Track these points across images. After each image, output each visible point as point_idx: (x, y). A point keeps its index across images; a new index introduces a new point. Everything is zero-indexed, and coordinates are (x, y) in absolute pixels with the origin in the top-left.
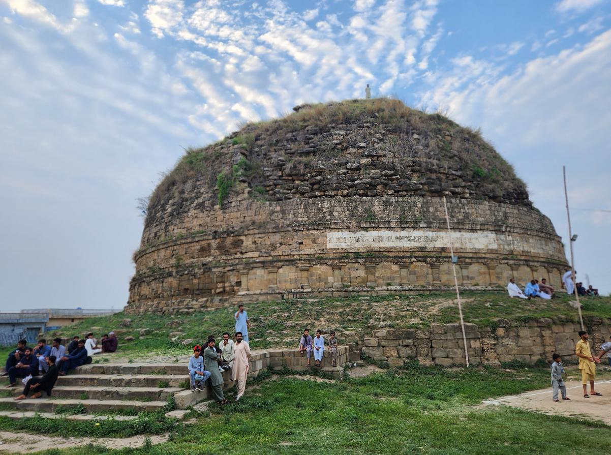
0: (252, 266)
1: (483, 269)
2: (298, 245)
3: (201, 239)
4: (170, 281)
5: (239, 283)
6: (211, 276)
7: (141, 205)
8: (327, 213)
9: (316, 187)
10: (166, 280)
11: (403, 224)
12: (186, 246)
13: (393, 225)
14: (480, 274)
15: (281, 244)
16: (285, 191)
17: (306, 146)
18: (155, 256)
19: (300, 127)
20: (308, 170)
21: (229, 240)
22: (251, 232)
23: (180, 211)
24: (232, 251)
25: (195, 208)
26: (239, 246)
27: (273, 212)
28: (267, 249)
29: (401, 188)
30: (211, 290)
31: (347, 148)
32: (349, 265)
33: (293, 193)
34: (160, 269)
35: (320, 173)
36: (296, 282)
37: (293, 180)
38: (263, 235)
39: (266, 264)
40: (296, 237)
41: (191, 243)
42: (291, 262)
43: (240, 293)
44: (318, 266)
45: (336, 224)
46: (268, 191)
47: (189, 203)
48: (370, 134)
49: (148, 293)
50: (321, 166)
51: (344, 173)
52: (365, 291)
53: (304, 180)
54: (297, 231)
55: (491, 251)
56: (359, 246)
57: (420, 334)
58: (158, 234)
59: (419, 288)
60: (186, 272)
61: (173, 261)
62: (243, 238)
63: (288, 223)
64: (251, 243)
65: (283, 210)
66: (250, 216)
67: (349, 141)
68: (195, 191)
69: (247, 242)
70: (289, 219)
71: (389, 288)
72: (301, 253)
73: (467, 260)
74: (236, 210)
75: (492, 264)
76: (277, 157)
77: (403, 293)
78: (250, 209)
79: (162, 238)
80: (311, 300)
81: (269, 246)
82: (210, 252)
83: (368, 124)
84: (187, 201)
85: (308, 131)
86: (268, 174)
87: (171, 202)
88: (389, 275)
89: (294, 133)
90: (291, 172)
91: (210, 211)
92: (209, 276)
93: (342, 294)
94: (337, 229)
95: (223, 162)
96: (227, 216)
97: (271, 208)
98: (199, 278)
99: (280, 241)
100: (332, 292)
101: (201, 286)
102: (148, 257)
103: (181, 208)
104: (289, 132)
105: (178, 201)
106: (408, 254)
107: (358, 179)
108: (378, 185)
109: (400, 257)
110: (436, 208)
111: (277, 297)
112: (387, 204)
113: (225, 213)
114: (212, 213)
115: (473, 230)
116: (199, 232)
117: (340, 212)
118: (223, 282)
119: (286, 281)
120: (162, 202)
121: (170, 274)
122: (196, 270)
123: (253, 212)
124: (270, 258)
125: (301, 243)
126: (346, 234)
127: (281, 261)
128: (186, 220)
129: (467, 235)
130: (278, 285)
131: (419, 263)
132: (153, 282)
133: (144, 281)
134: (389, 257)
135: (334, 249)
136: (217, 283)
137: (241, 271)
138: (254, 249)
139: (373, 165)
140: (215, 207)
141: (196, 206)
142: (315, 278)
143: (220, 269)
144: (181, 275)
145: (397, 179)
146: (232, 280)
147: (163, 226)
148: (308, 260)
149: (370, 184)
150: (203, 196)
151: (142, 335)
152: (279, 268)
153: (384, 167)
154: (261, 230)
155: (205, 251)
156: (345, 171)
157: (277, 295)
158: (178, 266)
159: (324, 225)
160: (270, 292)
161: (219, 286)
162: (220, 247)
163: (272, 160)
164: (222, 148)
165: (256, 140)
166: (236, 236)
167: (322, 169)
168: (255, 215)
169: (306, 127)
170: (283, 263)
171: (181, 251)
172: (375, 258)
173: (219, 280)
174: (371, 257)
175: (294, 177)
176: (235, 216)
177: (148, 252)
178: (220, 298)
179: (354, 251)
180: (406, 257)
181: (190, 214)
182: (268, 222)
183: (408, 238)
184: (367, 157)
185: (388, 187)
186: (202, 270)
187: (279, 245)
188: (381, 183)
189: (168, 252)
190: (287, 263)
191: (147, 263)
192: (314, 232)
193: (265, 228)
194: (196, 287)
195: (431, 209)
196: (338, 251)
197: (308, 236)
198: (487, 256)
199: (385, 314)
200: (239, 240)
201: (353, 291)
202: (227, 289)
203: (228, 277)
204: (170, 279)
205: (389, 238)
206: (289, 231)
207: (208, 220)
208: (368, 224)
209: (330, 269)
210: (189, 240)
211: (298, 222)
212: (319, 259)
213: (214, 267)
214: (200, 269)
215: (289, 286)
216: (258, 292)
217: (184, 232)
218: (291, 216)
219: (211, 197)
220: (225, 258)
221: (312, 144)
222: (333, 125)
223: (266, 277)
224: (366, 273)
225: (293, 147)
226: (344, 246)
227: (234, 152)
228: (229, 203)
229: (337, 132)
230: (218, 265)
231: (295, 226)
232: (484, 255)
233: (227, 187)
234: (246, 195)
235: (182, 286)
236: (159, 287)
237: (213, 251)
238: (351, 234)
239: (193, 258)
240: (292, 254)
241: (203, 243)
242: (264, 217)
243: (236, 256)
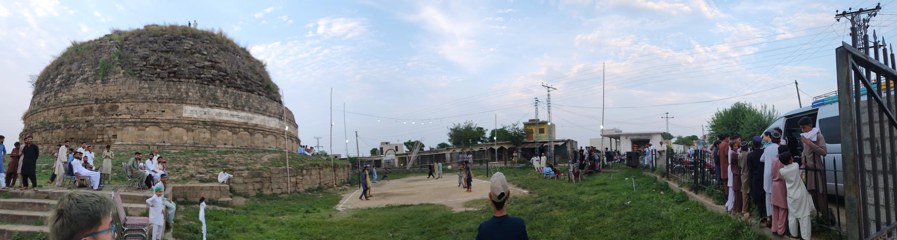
0: (126, 124)
1: (274, 139)
2: (161, 112)
3: (86, 103)
4: (58, 132)
5: (115, 136)
6: (93, 130)
7: (31, 80)
8: (184, 93)
9: (172, 75)
10: (54, 131)
11: (236, 107)
12: (73, 108)
13: (229, 106)
14: (272, 141)
15: (148, 111)
16: (149, 75)
17: (165, 47)
18: (45, 114)
19: (160, 34)
20: (166, 63)
21: (108, 105)
22: (125, 100)
23: (67, 83)
24: (110, 113)
25: (81, 81)
26: (115, 110)
27: (141, 88)
28: (137, 114)
29: (231, 85)
30: (92, 139)
31: (194, 53)
32: (199, 129)
33: (156, 77)
34: (50, 123)
35: (176, 66)
36: (159, 138)
37: (155, 69)
38: (134, 104)
39: (137, 124)
40: (160, 107)
41: (76, 105)
42: (156, 124)
43: (116, 143)
44: (177, 128)
45: (191, 100)
46: (136, 74)
47: (75, 78)
48: (210, 48)
49: (38, 140)
50: (178, 62)
51: (193, 69)
52: (210, 147)
53: (163, 70)
54: (161, 103)
55: (277, 129)
56: (205, 117)
57: (266, 175)
58: (48, 99)
59: (245, 148)
60: (73, 126)
61: (61, 118)
62: (118, 104)
63: (154, 96)
64: (125, 108)
65: (150, 87)
66: (124, 90)
67: (196, 49)
68: (81, 70)
69: (122, 107)
70: (155, 94)
71: (226, 146)
72: (163, 118)
73: (267, 133)
74: (113, 84)
75: (278, 136)
76: (141, 52)
77: (234, 150)
78: (125, 85)
79: (52, 101)
80: (173, 151)
81: (139, 112)
82: (92, 113)
83: (208, 41)
84: (74, 76)
85: (165, 37)
86: (136, 62)
87: (59, 77)
88: (226, 138)
89: (155, 38)
90: (155, 63)
91: (92, 84)
92: (91, 130)
93: (194, 148)
94: (192, 104)
95: (103, 51)
96: (106, 88)
97: (141, 85)
98: (83, 131)
99: (147, 108)
100: (187, 146)
101: (84, 137)
102: (38, 115)
103: (69, 81)
104: (151, 37)
105: (66, 76)
106: (237, 126)
107: (203, 74)
108: (217, 80)
109: (233, 127)
110: (253, 100)
111: (145, 148)
112: (225, 92)
113: (105, 86)
114: (94, 85)
115: (270, 116)
116: (83, 98)
117: (194, 93)
118: (103, 135)
119: (151, 137)
120: (52, 77)
121: (59, 127)
122: (81, 125)
123: (127, 87)
124: (139, 120)
125: (164, 111)
126: (197, 108)
127: (148, 122)
128: (73, 89)
129: (267, 118)
130: (145, 139)
131: (244, 132)
132: (44, 132)
133: (35, 132)
134: (227, 126)
135: (189, 118)
136: (97, 135)
137: (117, 128)
138: (127, 113)
139: (213, 67)
140: (97, 81)
141: (81, 80)
142: (173, 136)
143: (100, 125)
144: (68, 128)
145: (228, 79)
146: (109, 133)
147: (53, 93)
148: (169, 123)
149: (211, 79)
150: (87, 73)
151: (43, 169)
152: (146, 127)
153: (220, 70)
154: (133, 100)
155: (87, 112)
156: (194, 67)
157: (145, 146)
158: (65, 122)
159: (182, 101)
160: (140, 143)
161: (98, 137)
162: (100, 110)
163: (139, 54)
164: (101, 42)
165: (125, 40)
166: (113, 102)
167: (178, 63)
168: (128, 89)
169: (164, 34)
170: (149, 124)
171: (68, 111)
172: (218, 126)
173: (99, 133)
174: (215, 126)
175: (156, 67)
176: (113, 89)
177: (39, 111)
178: (100, 146)
179: (202, 120)
180: (237, 128)
181: (76, 86)
182: (138, 95)
183: (238, 116)
184: (209, 61)
185: (222, 83)
186: (86, 125)
187: (146, 111)
188: (218, 80)
189: (57, 112)
190: (153, 124)
191: (38, 119)
192: (174, 104)
193: (136, 98)
194: (80, 137)
195: (251, 101)
196: (191, 119)
197: (169, 106)
198: (275, 131)
199: (236, 162)
200: (115, 106)
201: (202, 147)
202: (105, 140)
203: (106, 131)
204: (59, 131)
205: (226, 115)
206: (154, 102)
207: (91, 90)
208: (213, 104)
209: (185, 131)
210: (76, 104)
211: (162, 96)
212: (177, 123)
213: (96, 124)
214: (84, 124)
215: (153, 140)
216: (131, 143)
217: (71, 97)
218: (156, 92)
219: (94, 74)
220: (104, 118)
221: (168, 47)
222: (184, 37)
223: (136, 133)
224: (211, 136)
225: (156, 46)
226: (195, 116)
227: (111, 46)
228: (108, 79)
229: (187, 41)
230: (98, 122)
231: (160, 99)
232: (273, 131)
233: (107, 69)
234: (121, 75)
235: (68, 136)
236: (49, 136)
237: (94, 112)
238: (201, 109)
239: (78, 116)
240: (156, 118)
241: (87, 106)
242: (135, 91)
243: (113, 117)
